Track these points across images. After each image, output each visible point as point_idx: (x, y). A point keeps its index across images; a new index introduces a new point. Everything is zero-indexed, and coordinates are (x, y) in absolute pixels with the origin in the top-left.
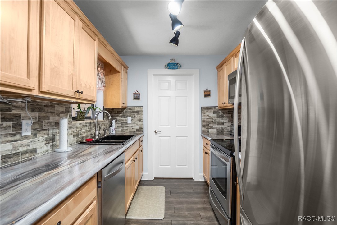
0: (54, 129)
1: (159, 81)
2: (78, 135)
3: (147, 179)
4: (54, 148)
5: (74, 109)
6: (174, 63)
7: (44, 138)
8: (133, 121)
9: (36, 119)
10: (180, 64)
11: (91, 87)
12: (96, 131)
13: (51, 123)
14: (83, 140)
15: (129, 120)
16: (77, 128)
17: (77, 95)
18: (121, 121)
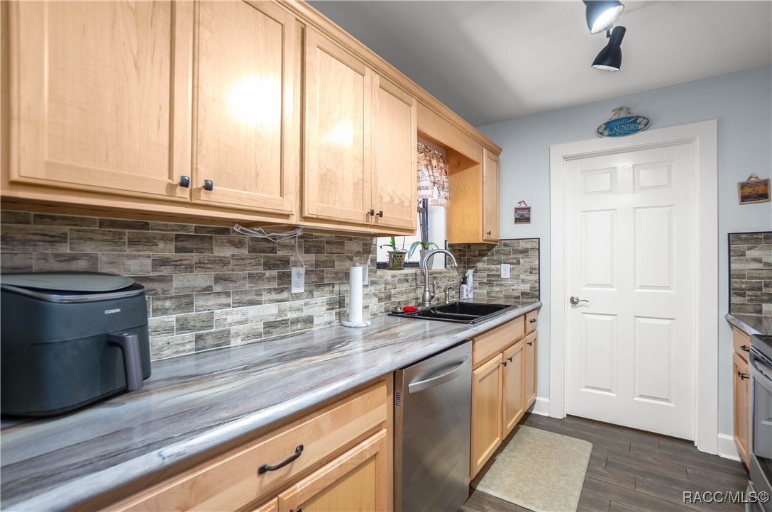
0: (342, 283)
1: (582, 172)
2: (389, 297)
3: (546, 414)
4: (343, 318)
5: (381, 247)
6: (624, 118)
7: (325, 299)
8: (515, 273)
9: (312, 266)
10: (644, 118)
11: (403, 202)
12: (425, 291)
13: (337, 273)
14: (396, 308)
15: (505, 270)
16: (386, 283)
17: (372, 220)
18: (487, 273)
